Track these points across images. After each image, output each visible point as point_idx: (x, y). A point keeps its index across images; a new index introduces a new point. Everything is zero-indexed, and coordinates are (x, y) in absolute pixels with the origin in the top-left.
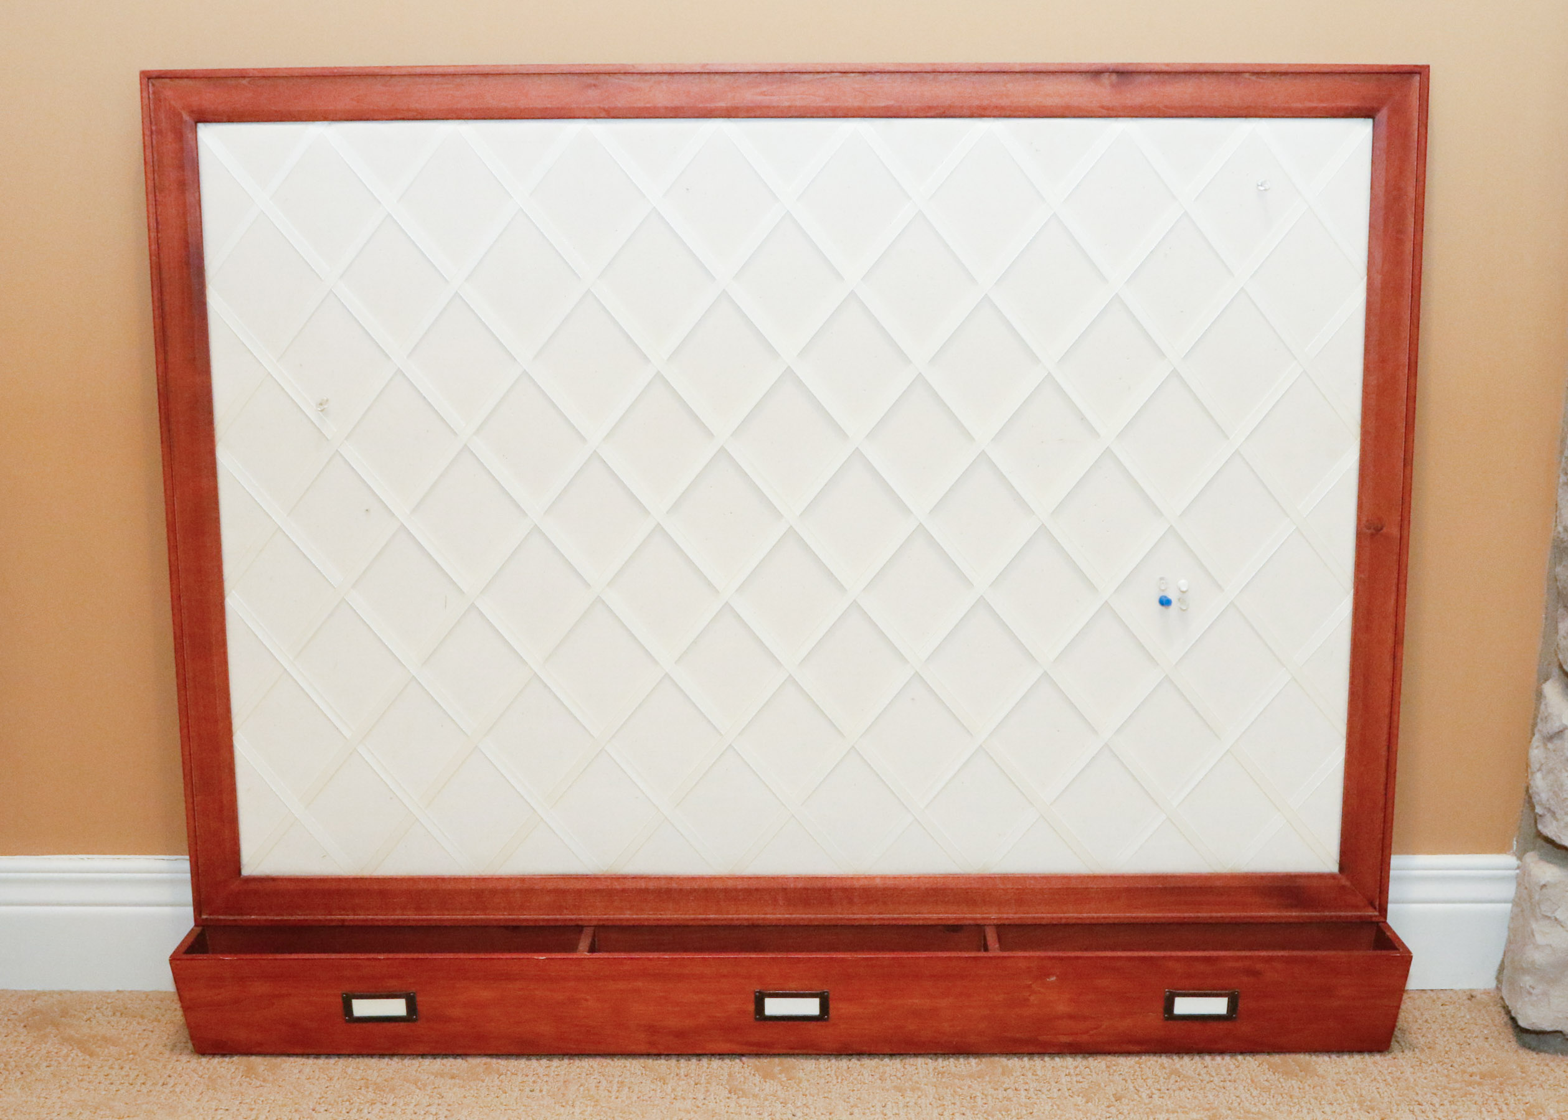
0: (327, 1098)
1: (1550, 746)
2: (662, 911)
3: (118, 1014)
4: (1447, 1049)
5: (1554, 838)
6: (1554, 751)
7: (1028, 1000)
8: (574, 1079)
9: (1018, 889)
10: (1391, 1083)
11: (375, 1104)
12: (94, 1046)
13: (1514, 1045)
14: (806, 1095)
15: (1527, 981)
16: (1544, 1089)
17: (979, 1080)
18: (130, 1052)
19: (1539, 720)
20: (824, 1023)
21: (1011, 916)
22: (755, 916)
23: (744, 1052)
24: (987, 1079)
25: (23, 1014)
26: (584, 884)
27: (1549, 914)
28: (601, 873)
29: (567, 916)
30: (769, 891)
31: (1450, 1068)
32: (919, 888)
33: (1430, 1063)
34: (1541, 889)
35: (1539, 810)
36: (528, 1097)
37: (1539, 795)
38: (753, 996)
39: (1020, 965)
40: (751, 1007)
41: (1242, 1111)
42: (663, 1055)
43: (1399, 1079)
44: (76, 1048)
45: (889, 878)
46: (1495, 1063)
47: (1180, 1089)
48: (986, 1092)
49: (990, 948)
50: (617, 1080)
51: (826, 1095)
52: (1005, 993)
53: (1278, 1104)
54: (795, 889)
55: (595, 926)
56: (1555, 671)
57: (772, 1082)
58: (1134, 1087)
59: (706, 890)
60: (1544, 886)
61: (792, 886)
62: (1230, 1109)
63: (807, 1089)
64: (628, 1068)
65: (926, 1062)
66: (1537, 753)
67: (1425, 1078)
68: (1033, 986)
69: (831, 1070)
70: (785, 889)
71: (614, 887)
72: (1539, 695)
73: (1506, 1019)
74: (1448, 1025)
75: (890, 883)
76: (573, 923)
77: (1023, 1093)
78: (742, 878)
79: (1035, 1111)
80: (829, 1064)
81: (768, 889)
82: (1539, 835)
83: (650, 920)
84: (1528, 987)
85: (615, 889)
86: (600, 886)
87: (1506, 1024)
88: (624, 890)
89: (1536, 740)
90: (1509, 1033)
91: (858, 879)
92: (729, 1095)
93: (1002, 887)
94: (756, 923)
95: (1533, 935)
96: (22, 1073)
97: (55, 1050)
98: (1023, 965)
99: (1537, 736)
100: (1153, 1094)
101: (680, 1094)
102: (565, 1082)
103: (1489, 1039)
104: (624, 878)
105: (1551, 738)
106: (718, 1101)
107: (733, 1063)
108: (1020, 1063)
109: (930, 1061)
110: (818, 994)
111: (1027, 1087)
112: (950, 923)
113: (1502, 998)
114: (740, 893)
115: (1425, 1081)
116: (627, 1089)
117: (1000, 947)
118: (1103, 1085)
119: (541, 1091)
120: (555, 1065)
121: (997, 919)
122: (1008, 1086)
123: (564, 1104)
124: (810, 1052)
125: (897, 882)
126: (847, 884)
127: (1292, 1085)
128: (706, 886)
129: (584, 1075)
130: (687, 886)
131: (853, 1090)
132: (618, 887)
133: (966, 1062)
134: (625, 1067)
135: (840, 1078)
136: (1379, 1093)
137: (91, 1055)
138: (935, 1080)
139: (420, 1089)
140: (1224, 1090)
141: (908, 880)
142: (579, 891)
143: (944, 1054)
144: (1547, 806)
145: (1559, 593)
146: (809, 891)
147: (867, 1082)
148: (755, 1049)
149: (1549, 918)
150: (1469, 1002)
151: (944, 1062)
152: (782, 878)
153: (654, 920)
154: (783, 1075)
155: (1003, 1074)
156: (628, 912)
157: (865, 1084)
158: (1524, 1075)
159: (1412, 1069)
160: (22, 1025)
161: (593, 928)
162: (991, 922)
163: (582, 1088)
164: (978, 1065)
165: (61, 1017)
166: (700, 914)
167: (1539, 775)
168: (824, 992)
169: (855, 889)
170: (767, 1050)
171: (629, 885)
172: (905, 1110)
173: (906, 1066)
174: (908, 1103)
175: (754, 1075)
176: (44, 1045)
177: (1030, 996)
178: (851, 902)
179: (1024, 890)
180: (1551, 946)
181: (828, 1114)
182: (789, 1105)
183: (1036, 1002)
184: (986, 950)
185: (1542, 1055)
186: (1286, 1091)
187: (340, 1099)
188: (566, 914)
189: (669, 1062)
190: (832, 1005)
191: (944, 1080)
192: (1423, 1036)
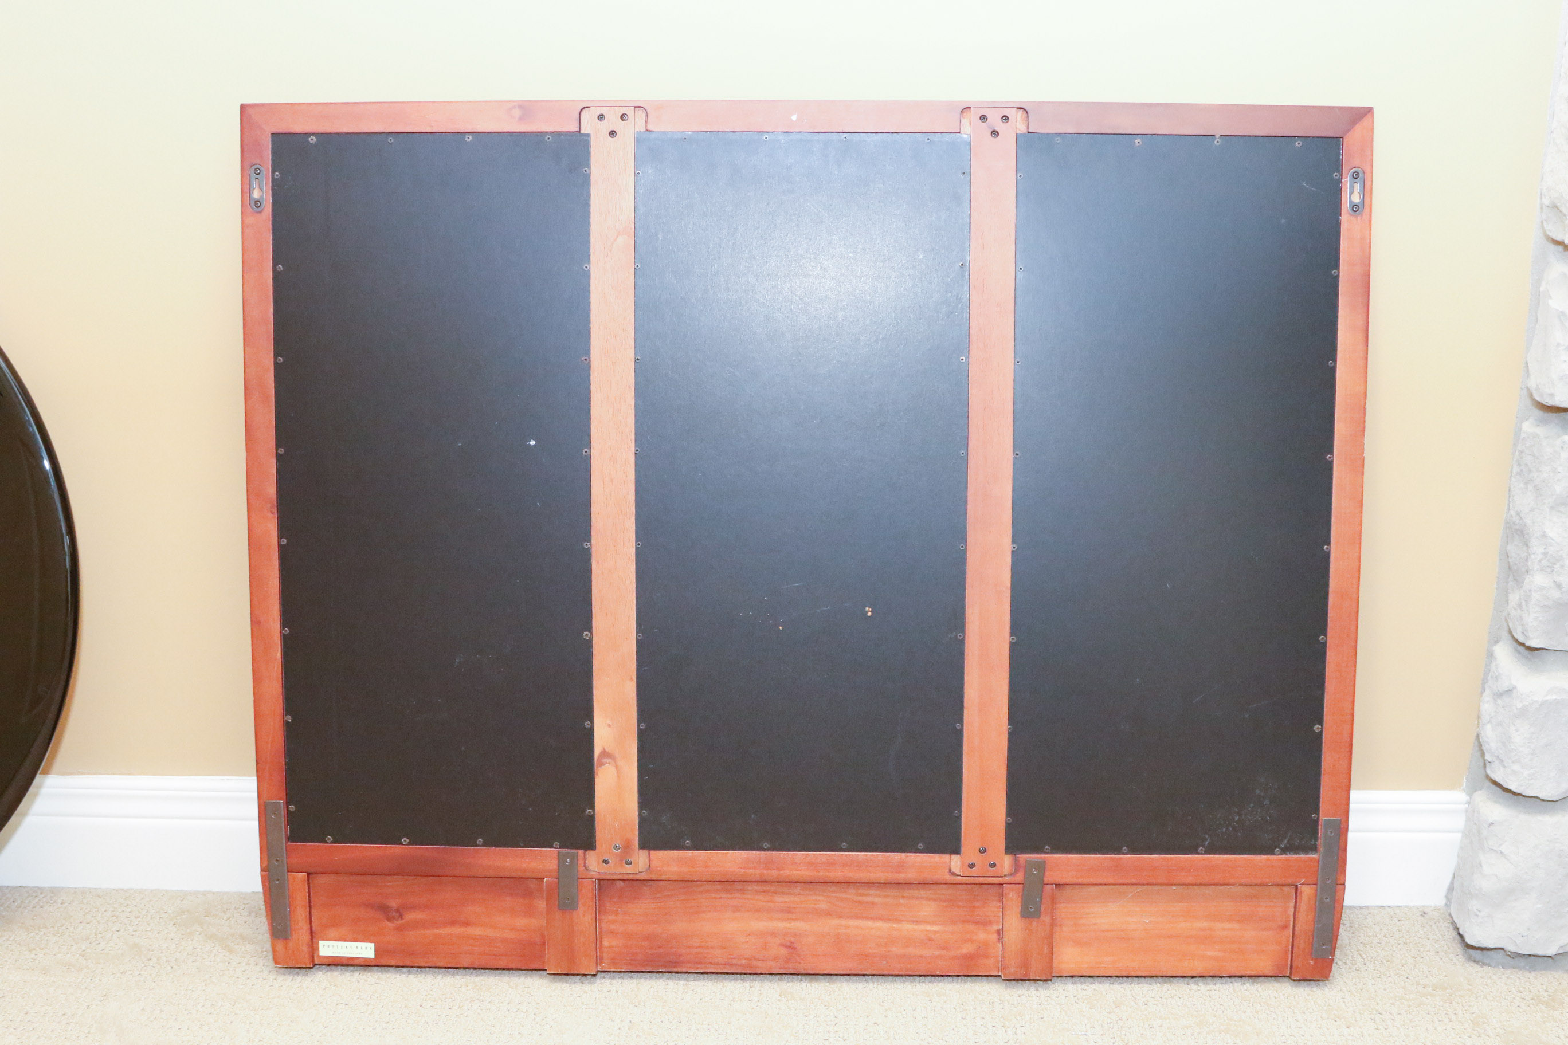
0: (432, 995)
1: (1499, 701)
3: (253, 914)
4: (1403, 962)
5: (1501, 783)
6: (1503, 707)
10: (1355, 994)
11: (473, 1001)
12: (233, 944)
13: (1461, 958)
15: (1474, 905)
16: (1488, 1000)
18: (264, 950)
19: (1489, 678)
25: (173, 912)
27: (1495, 848)
31: (1406, 980)
33: (1389, 975)
34: (1489, 827)
35: (1488, 757)
36: (605, 997)
37: (1489, 745)
41: (1226, 1019)
43: (1361, 990)
44: (217, 945)
46: (1446, 976)
47: (1172, 997)
51: (864, 999)
53: (1257, 1012)
56: (1505, 635)
58: (1132, 995)
60: (1492, 823)
62: (1215, 1016)
66: (1487, 707)
67: (1385, 990)
72: (1491, 655)
73: (1455, 934)
74: (1404, 940)
82: (1487, 776)
84: (1475, 910)
87: (1454, 939)
89: (1487, 696)
90: (1458, 948)
92: (780, 998)
95: (1481, 866)
96: (172, 968)
97: (200, 947)
99: (1487, 692)
100: (1148, 1001)
103: (1440, 953)
105: (1500, 695)
113: (1450, 915)
115: (1385, 992)
116: (692, 991)
118: (1104, 993)
119: (617, 992)
123: (637, 1004)
127: (1269, 995)
136: (1344, 1002)
137: (231, 951)
139: (512, 988)
140: (1210, 999)
144: (1496, 755)
145: (1509, 568)
149: (1495, 851)
150: (1422, 918)
158: (1470, 987)
159: (1373, 981)
160: (172, 923)
165: (205, 916)
167: (1489, 727)
174: (935, 1006)
176: (190, 942)
180: (1496, 876)
185: (1486, 968)
186: (1264, 1000)
187: (444, 996)
192: (1383, 949)
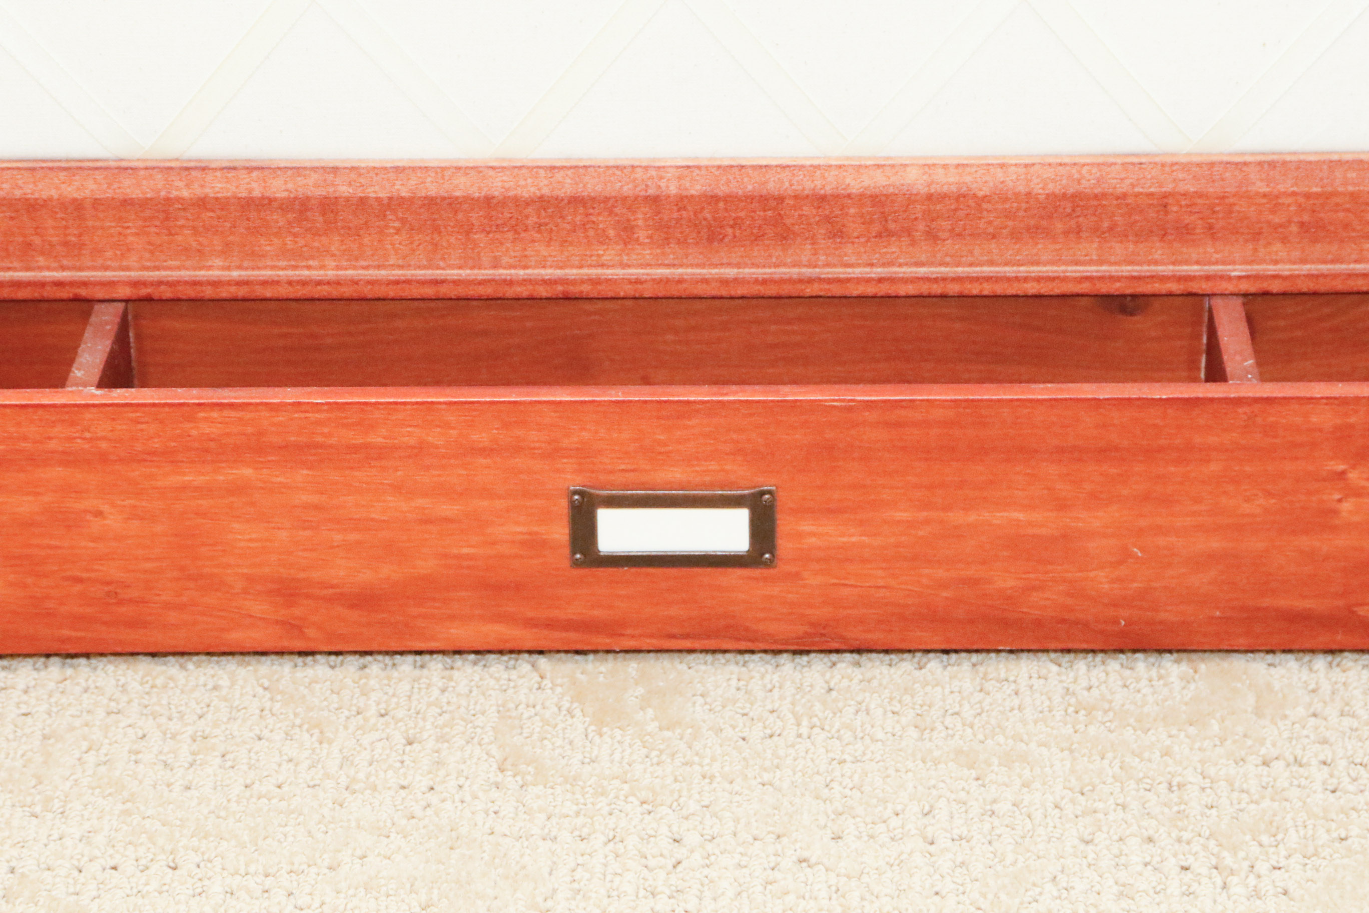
2: (312, 257)
7: (1335, 512)
8: (72, 729)
9: (1308, 196)
14: (712, 778)
17: (1192, 730)
20: (756, 572)
21: (1285, 269)
22: (572, 273)
23: (543, 644)
24: (1215, 727)
26: (91, 185)
28: (139, 154)
29: (47, 274)
30: (608, 203)
32: (1028, 194)
38: (564, 503)
39: (1314, 419)
40: (560, 532)
42: (320, 653)
45: (945, 166)
48: (1212, 771)
49: (1229, 368)
50: (190, 730)
52: (1269, 494)
54: (682, 198)
55: (127, 301)
57: (618, 733)
59: (431, 203)
61: (673, 190)
63: (713, 759)
64: (224, 692)
65: (1044, 672)
68: (1353, 475)
69: (782, 698)
70: (655, 201)
71: (174, 194)
75: (947, 181)
76: (65, 294)
77: (1320, 775)
78: (534, 169)
79: (1355, 831)
80: (776, 677)
81: (607, 199)
83: (278, 283)
85: (179, 200)
86: (129, 188)
88: (202, 203)
91: (859, 168)
93: (1265, 189)
94: (574, 290)
98: (1324, 419)
101: (361, 776)
102: (45, 737)
104: (204, 169)
106: (468, 798)
107: (514, 674)
108: (1305, 675)
109: (1054, 668)
110: (742, 497)
111: (1326, 753)
112: (1115, 288)
114: (529, 210)
117: (1259, 364)
120: (21, 686)
121: (1247, 277)
122: (1274, 753)
124: (725, 646)
125: (968, 179)
126: (828, 184)
128: (432, 189)
129: (101, 713)
130: (377, 191)
131: (842, 762)
132: (185, 194)
133: (1154, 673)
134: (216, 688)
135: (805, 723)
138: (1069, 730)
141: (1000, 174)
142: (77, 206)
143: (1093, 651)
146: (721, 205)
147: (880, 735)
148: (574, 638)
151: (1095, 672)
152: (646, 168)
153: (290, 283)
154: (650, 712)
155: (1258, 712)
156: (218, 262)
157: (874, 740)
161: (121, 306)
162: (1230, 287)
163: (91, 758)
164: (1187, 680)
166: (420, 267)
168: (763, 493)
169: (849, 196)
170: (603, 641)
171: (216, 187)
172: (987, 826)
173: (988, 686)
175: (569, 712)
177: (1340, 501)
178: (838, 234)
179: (1327, 196)
181: (771, 838)
182: (664, 810)
183: (1356, 519)
184: (1216, 373)
188: (40, 269)
189: (339, 673)
190: (785, 525)
191: (1092, 730)
